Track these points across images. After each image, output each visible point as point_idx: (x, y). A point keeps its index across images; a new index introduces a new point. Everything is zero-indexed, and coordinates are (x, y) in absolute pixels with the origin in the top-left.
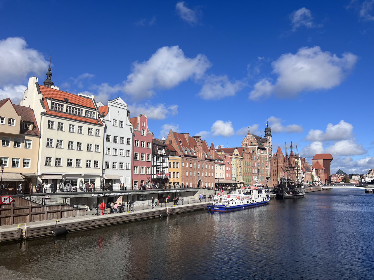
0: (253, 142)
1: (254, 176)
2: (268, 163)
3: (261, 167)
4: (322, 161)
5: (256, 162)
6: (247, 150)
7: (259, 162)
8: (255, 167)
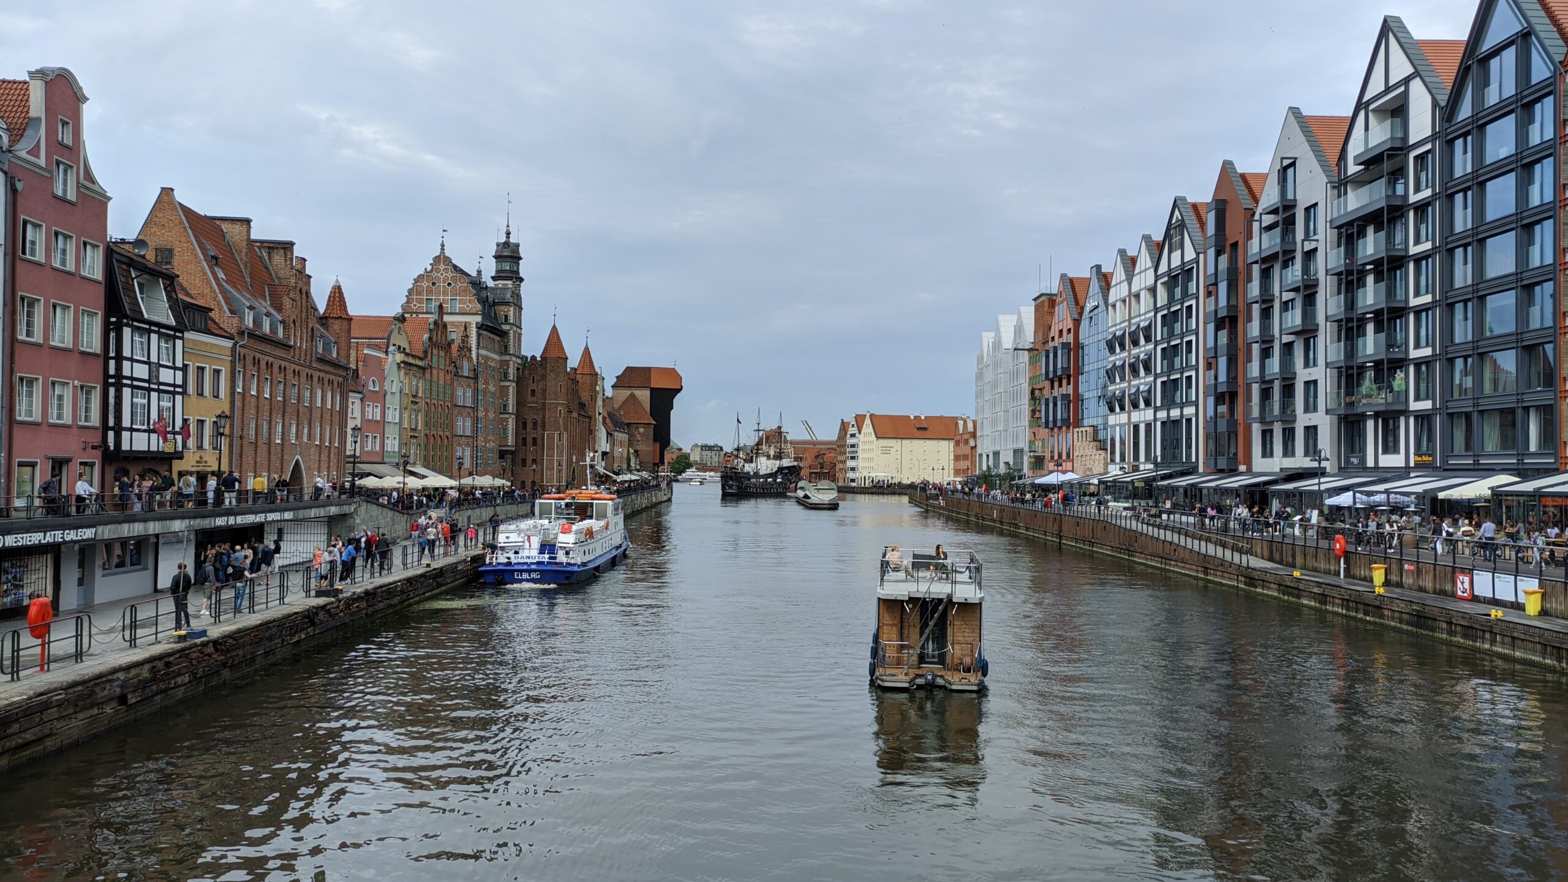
0: (458, 297)
1: (459, 445)
2: (511, 394)
3: (486, 410)
4: (647, 393)
5: (469, 386)
6: (440, 332)
7: (482, 386)
8: (464, 407)
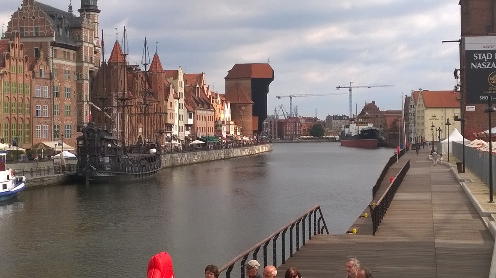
0: (39, 26)
1: (39, 123)
3: (62, 100)
4: (249, 82)
5: (46, 84)
6: (17, 50)
7: (56, 84)
8: (42, 98)
